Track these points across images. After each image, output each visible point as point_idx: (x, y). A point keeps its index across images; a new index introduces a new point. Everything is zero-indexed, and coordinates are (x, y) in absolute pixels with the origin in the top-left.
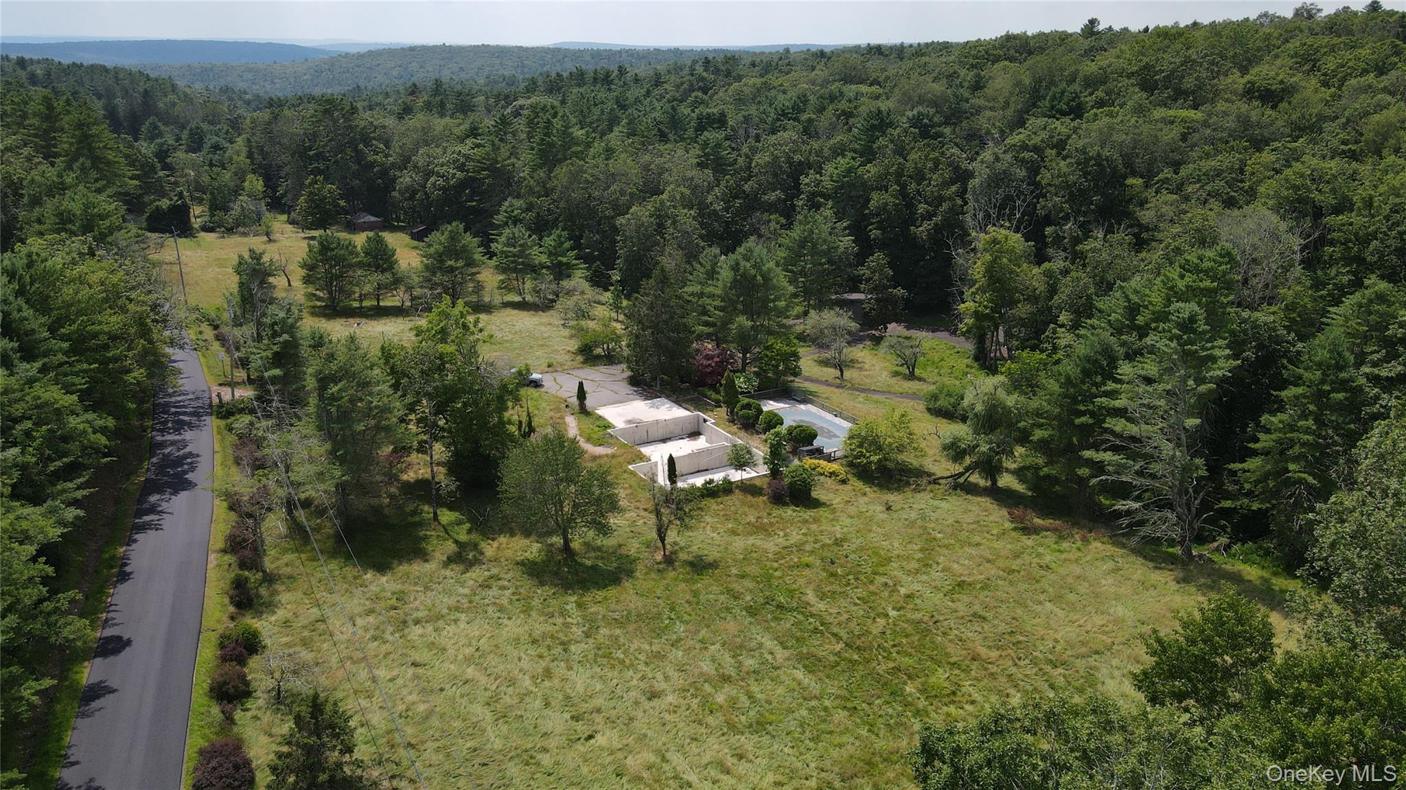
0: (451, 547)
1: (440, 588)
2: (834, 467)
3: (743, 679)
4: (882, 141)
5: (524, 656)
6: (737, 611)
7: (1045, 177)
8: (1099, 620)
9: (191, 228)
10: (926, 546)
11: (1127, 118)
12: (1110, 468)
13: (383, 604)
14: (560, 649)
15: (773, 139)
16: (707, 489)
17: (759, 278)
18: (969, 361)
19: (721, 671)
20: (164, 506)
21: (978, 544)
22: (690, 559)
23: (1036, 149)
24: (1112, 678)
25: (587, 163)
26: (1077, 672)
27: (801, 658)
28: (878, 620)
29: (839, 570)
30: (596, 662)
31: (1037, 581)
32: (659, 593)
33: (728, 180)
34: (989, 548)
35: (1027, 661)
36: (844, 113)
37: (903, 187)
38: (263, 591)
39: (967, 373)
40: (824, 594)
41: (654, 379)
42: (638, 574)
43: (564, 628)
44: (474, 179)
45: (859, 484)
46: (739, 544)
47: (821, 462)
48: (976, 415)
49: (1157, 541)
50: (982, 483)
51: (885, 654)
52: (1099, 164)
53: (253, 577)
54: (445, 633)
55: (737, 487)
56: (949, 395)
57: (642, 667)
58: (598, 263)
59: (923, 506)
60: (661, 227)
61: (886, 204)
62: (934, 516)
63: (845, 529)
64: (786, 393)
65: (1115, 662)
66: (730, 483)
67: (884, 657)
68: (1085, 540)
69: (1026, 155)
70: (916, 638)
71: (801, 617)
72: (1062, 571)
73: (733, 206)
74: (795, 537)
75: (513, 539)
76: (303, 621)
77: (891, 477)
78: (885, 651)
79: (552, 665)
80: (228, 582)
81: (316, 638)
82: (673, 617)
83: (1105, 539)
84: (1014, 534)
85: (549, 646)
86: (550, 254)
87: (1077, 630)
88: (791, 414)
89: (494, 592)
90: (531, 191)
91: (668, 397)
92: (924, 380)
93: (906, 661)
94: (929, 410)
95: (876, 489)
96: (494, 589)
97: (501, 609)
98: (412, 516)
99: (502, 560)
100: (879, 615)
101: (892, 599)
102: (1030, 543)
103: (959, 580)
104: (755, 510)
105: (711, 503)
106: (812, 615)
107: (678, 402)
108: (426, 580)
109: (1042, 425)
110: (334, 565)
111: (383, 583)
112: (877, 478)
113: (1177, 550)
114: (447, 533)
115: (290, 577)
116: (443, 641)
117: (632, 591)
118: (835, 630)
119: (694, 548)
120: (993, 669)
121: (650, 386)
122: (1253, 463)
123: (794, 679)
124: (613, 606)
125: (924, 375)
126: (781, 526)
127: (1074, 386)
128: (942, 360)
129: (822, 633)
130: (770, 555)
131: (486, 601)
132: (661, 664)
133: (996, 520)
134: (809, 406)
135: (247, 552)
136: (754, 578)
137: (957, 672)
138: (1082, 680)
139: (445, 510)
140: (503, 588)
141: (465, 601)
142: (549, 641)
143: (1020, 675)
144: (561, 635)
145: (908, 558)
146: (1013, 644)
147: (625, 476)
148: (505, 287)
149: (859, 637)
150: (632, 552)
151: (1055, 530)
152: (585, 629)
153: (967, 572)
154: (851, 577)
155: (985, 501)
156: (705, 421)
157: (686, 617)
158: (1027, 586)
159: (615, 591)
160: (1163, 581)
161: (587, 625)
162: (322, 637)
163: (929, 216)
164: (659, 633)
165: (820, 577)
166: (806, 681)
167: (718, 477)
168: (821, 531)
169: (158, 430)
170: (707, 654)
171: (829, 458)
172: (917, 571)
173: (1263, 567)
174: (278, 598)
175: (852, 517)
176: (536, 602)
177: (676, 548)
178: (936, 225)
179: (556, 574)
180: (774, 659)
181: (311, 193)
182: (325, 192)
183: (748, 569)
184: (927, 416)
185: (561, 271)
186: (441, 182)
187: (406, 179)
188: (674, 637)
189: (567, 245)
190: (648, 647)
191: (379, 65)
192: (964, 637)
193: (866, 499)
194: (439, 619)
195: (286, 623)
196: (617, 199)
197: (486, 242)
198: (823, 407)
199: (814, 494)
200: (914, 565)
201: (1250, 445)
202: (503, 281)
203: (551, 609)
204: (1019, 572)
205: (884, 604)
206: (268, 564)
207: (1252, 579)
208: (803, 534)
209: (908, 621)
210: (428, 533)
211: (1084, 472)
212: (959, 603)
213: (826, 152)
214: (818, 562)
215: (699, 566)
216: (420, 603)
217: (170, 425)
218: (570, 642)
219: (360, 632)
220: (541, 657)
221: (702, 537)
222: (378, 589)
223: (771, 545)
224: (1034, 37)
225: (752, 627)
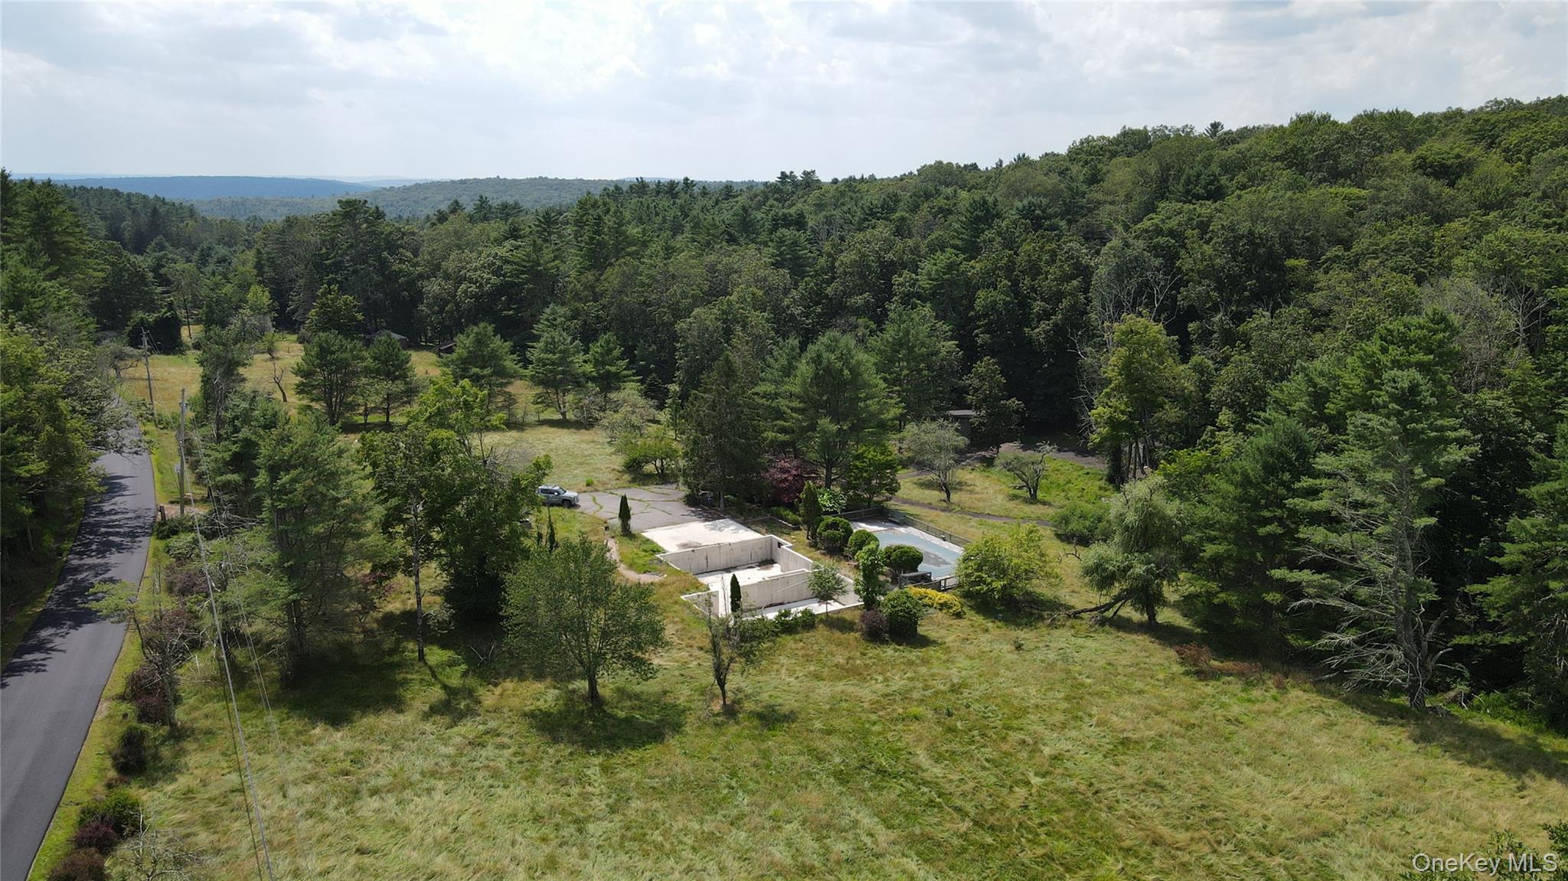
0: (437, 693)
1: (414, 746)
2: (946, 597)
3: (831, 872)
4: (988, 234)
5: (519, 839)
6: (822, 776)
7: (1186, 263)
8: (1319, 790)
9: (181, 344)
10: (1073, 694)
11: (1280, 194)
12: (1311, 591)
13: (331, 767)
14: (572, 828)
15: (860, 236)
16: (782, 624)
17: (846, 372)
18: (1102, 483)
19: (800, 859)
20: (58, 642)
21: (1141, 692)
22: (759, 709)
23: (1172, 233)
24: (1354, 870)
25: (643, 263)
26: (1303, 861)
27: (912, 841)
28: (1016, 789)
29: (959, 724)
30: (621, 846)
31: (1227, 739)
32: (715, 752)
33: (808, 283)
34: (1157, 697)
35: (1230, 847)
36: (941, 210)
37: (1015, 283)
38: (166, 752)
39: (1101, 497)
40: (940, 755)
41: (717, 498)
42: (687, 729)
43: (581, 801)
44: (513, 285)
45: (979, 619)
46: (824, 690)
47: (929, 591)
48: (1127, 528)
49: (1378, 687)
50: (1137, 616)
51: (1030, 837)
52: (1251, 243)
53: (154, 732)
54: (412, 806)
55: (821, 621)
56: (1083, 517)
57: (687, 854)
58: (654, 375)
59: (1064, 645)
60: (728, 333)
61: (995, 302)
62: (1078, 657)
63: (964, 673)
64: (882, 515)
65: (1353, 848)
66: (812, 615)
67: (1029, 841)
68: (1280, 686)
69: (1161, 240)
70: (1072, 814)
71: (910, 785)
72: (1259, 726)
73: (814, 311)
74: (898, 683)
75: (523, 684)
76: (213, 791)
77: (1019, 610)
78: (1030, 832)
79: (559, 851)
80: (116, 737)
81: (226, 814)
82: (733, 784)
83: (1307, 686)
84: (1187, 679)
85: (557, 825)
86: (597, 363)
87: (1293, 804)
88: (887, 537)
89: (489, 751)
90: (577, 296)
91: (733, 518)
92: (1050, 504)
93: (1061, 846)
94: (1058, 536)
95: (1000, 624)
96: (490, 747)
97: (496, 774)
98: (391, 655)
99: (505, 710)
100: (1017, 783)
101: (1033, 762)
102: (1209, 690)
103: (1121, 736)
104: (848, 649)
105: (788, 641)
106: (925, 783)
107: (747, 524)
108: (397, 735)
109: (1216, 538)
110: (272, 717)
111: (336, 741)
112: (1001, 611)
113: (1404, 700)
114: (434, 676)
115: (209, 732)
116: (407, 818)
117: (678, 751)
118: (959, 803)
119: (765, 696)
120: (1185, 858)
121: (711, 506)
122: (1498, 585)
123: (904, 872)
124: (651, 771)
125: (1048, 498)
126: (879, 669)
127: (1256, 486)
128: (1069, 482)
129: (940, 806)
130: (866, 705)
131: (477, 764)
132: (715, 849)
133: (1161, 662)
134: (911, 529)
135: (153, 701)
136: (844, 734)
137: (1133, 861)
138: (1312, 874)
139: (435, 648)
140: (503, 746)
141: (446, 763)
142: (558, 819)
143: (1223, 866)
144: (576, 810)
145: (1050, 709)
146: (1208, 823)
147: (676, 607)
148: (540, 400)
149: (992, 812)
150: (682, 701)
151: (1241, 674)
152: (610, 801)
153: (1130, 727)
154: (976, 733)
155: (1142, 639)
156: (780, 545)
157: (752, 786)
158: (1213, 745)
159: (655, 751)
160: (1396, 740)
161: (614, 796)
162: (235, 814)
163: (1046, 315)
164: (713, 806)
165: (934, 733)
166: (922, 873)
167: (797, 610)
168: (932, 675)
169: (77, 553)
170: (781, 836)
171: (938, 586)
172: (1064, 726)
173: (1520, 724)
174: (183, 760)
175: (971, 658)
176: (546, 765)
177: (740, 696)
178: (1056, 325)
179: (576, 728)
180: (876, 842)
181: (324, 305)
182: (340, 303)
183: (836, 723)
184: (1057, 542)
185: (608, 382)
186: (473, 288)
187: (433, 287)
188: (735, 812)
189: (616, 353)
190: (696, 826)
191: (426, 198)
192: (1137, 813)
193: (988, 636)
194: (404, 788)
195: (188, 794)
196: (678, 302)
197: (520, 349)
198: (927, 530)
199: (921, 630)
200: (1059, 717)
201: (1492, 559)
202: (539, 396)
203: (565, 775)
204: (1200, 727)
205: (1022, 768)
206: (180, 715)
207: (1511, 737)
208: (908, 679)
209: (1057, 791)
210: (409, 676)
211: (1273, 597)
212: (1124, 768)
213: (924, 250)
214: (930, 714)
215: (771, 719)
216: (382, 767)
217: (94, 547)
218: (587, 819)
219: (292, 806)
220: (544, 840)
221: (775, 683)
222: (328, 748)
223: (867, 692)
224: (1154, 131)
225: (843, 798)
